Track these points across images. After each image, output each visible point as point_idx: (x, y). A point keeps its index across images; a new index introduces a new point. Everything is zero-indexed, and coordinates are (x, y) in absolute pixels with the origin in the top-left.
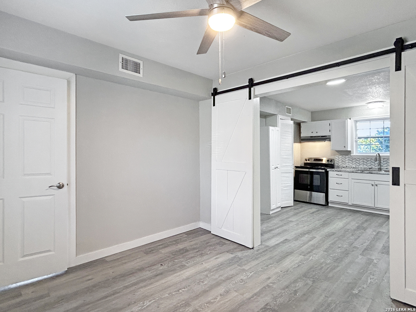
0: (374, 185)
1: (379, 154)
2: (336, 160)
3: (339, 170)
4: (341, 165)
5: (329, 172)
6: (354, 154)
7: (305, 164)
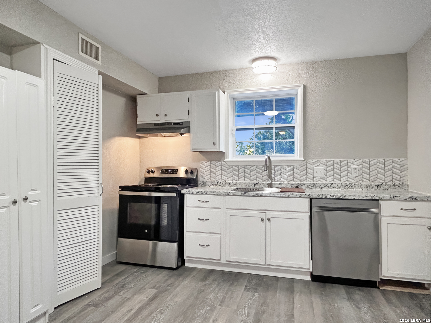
0: (265, 220)
1: (269, 157)
2: (200, 171)
3: (203, 191)
4: (209, 180)
5: (185, 195)
6: (230, 159)
7: (147, 180)
